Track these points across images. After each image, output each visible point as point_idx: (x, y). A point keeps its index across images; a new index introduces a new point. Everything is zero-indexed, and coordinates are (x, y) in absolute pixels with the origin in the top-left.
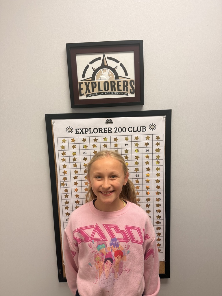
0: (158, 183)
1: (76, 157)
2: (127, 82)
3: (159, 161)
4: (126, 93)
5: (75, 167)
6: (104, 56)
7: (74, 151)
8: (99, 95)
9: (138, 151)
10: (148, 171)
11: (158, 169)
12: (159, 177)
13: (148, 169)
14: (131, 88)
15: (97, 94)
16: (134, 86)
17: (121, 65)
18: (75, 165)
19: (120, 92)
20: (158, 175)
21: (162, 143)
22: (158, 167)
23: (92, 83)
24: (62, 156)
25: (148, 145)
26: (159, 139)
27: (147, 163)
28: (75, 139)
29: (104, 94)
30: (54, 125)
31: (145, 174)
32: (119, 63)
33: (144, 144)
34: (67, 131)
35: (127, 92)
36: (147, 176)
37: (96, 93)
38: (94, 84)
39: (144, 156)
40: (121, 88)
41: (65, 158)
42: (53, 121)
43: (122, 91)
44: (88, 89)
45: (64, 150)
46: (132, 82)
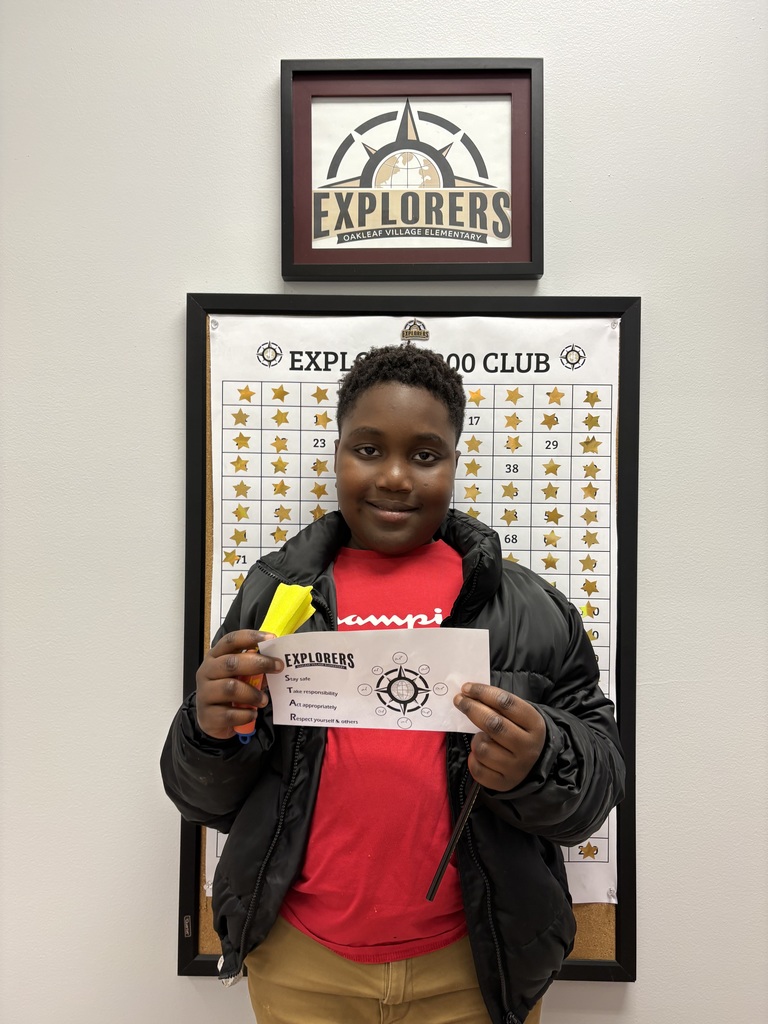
0: (588, 571)
1: (285, 458)
2: (483, 198)
3: (595, 484)
4: (479, 234)
5: (280, 496)
6: (408, 108)
7: (281, 435)
8: (384, 235)
9: (518, 445)
10: (552, 523)
11: (590, 516)
12: (594, 547)
13: (553, 517)
14: (498, 220)
15: (375, 233)
16: (508, 212)
17: (466, 140)
18: (281, 489)
19: (457, 231)
20: (590, 539)
21: (609, 418)
22: (592, 508)
23: (362, 196)
24: (236, 449)
25: (557, 423)
26: (596, 405)
27: (551, 492)
28: (286, 388)
29: (402, 233)
30: (214, 336)
31: (539, 534)
32: (459, 135)
33: (540, 417)
34: (261, 358)
35: (483, 231)
36: (548, 541)
37: (372, 231)
38: (367, 199)
39: (540, 463)
40: (463, 216)
41: (244, 457)
42: (212, 319)
43: (467, 227)
44: (344, 216)
45: (243, 427)
46: (502, 200)
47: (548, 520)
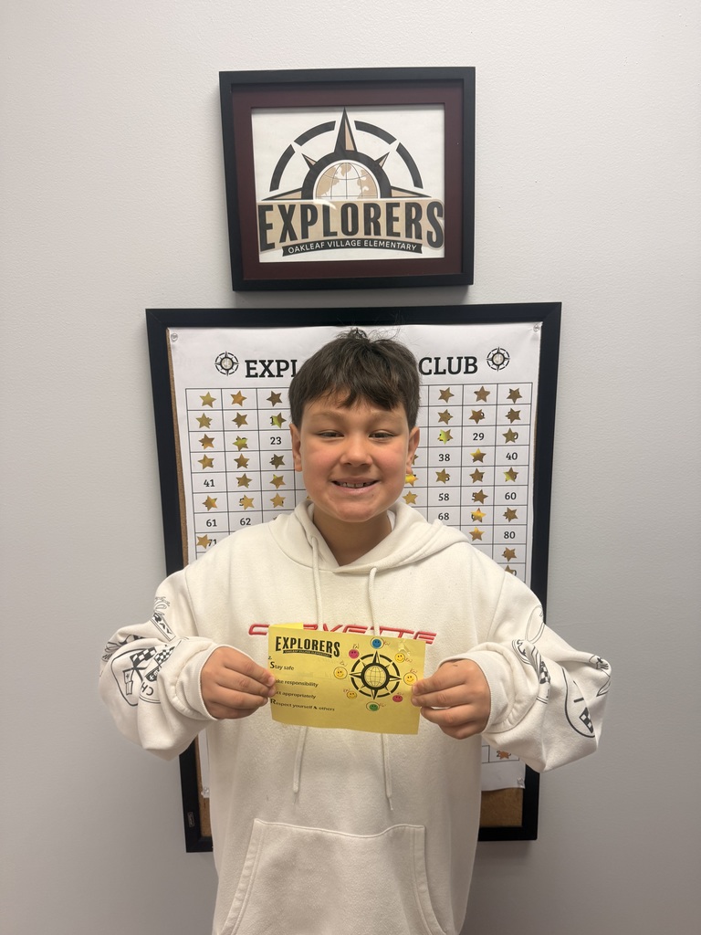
1: (246, 455)
2: (418, 207)
3: (515, 469)
4: (414, 244)
5: (243, 488)
6: (345, 118)
7: (242, 435)
8: (326, 247)
9: (449, 437)
10: (478, 503)
12: (513, 521)
13: (479, 497)
14: (432, 229)
15: (317, 245)
16: (441, 221)
17: (402, 151)
18: (244, 481)
19: (394, 241)
20: (510, 515)
21: (528, 412)
22: (513, 490)
23: (304, 208)
24: (202, 449)
25: (483, 417)
26: (518, 401)
27: (478, 476)
28: (244, 394)
29: (342, 244)
30: (174, 347)
31: (468, 512)
32: (395, 145)
33: (468, 413)
34: (219, 367)
35: (418, 241)
36: (474, 518)
37: (315, 243)
38: (309, 211)
39: (469, 453)
40: (399, 227)
41: (209, 456)
42: (171, 331)
43: (403, 238)
44: (288, 228)
45: (208, 429)
46: (436, 210)
47: (475, 500)
